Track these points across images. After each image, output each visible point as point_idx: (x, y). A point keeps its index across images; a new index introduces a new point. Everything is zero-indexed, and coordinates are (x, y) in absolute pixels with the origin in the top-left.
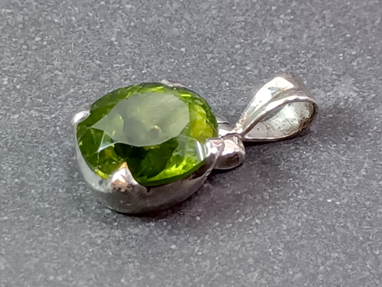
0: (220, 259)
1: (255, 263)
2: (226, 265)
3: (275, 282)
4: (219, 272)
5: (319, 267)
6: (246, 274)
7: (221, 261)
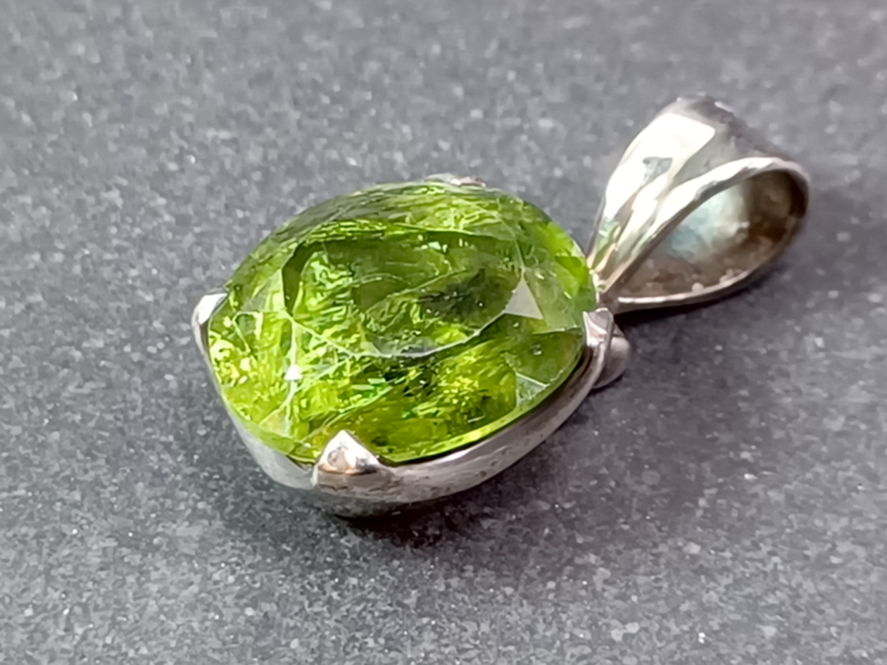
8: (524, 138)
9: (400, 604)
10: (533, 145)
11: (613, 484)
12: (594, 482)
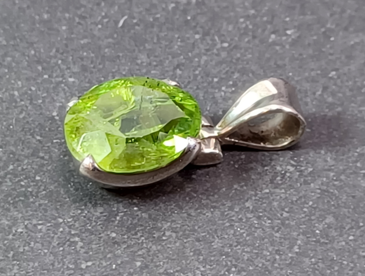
8: (63, 85)
9: (7, 257)
10: (66, 88)
11: (86, 212)
12: (79, 212)
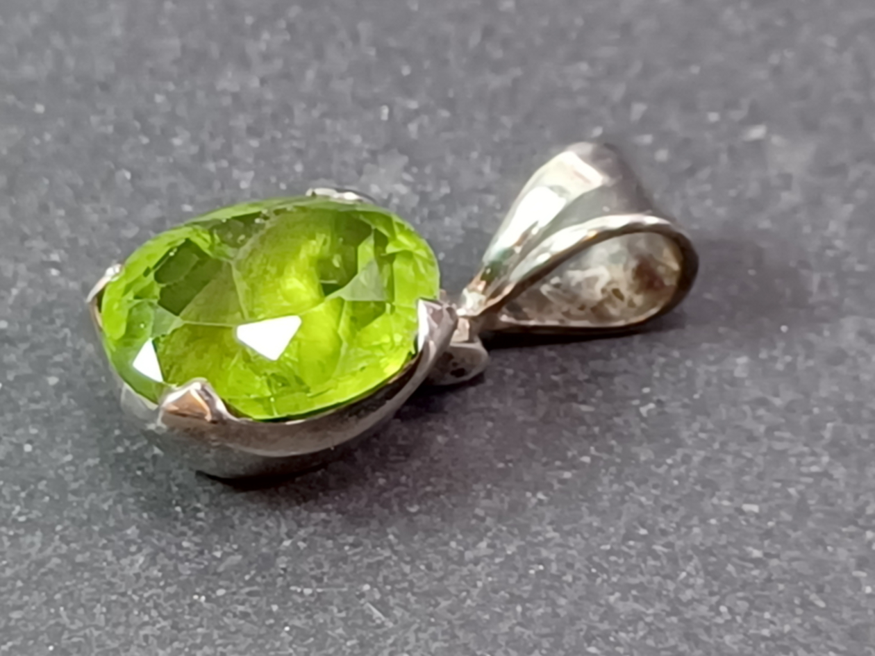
0: (65, 528)
1: (140, 536)
2: (75, 541)
3: (180, 574)
4: (60, 556)
5: (282, 541)
6: (118, 559)
7: (67, 533)
